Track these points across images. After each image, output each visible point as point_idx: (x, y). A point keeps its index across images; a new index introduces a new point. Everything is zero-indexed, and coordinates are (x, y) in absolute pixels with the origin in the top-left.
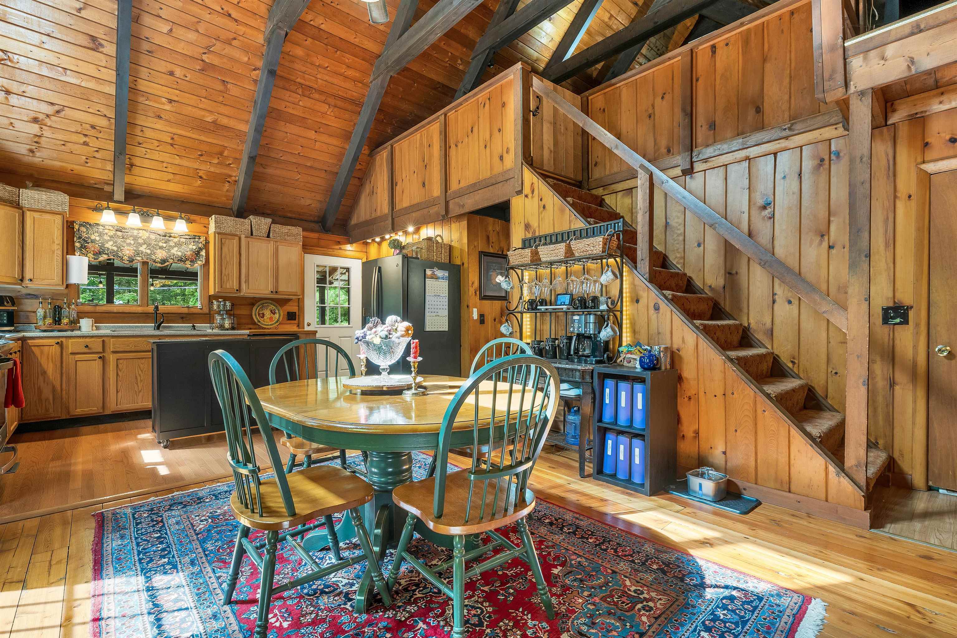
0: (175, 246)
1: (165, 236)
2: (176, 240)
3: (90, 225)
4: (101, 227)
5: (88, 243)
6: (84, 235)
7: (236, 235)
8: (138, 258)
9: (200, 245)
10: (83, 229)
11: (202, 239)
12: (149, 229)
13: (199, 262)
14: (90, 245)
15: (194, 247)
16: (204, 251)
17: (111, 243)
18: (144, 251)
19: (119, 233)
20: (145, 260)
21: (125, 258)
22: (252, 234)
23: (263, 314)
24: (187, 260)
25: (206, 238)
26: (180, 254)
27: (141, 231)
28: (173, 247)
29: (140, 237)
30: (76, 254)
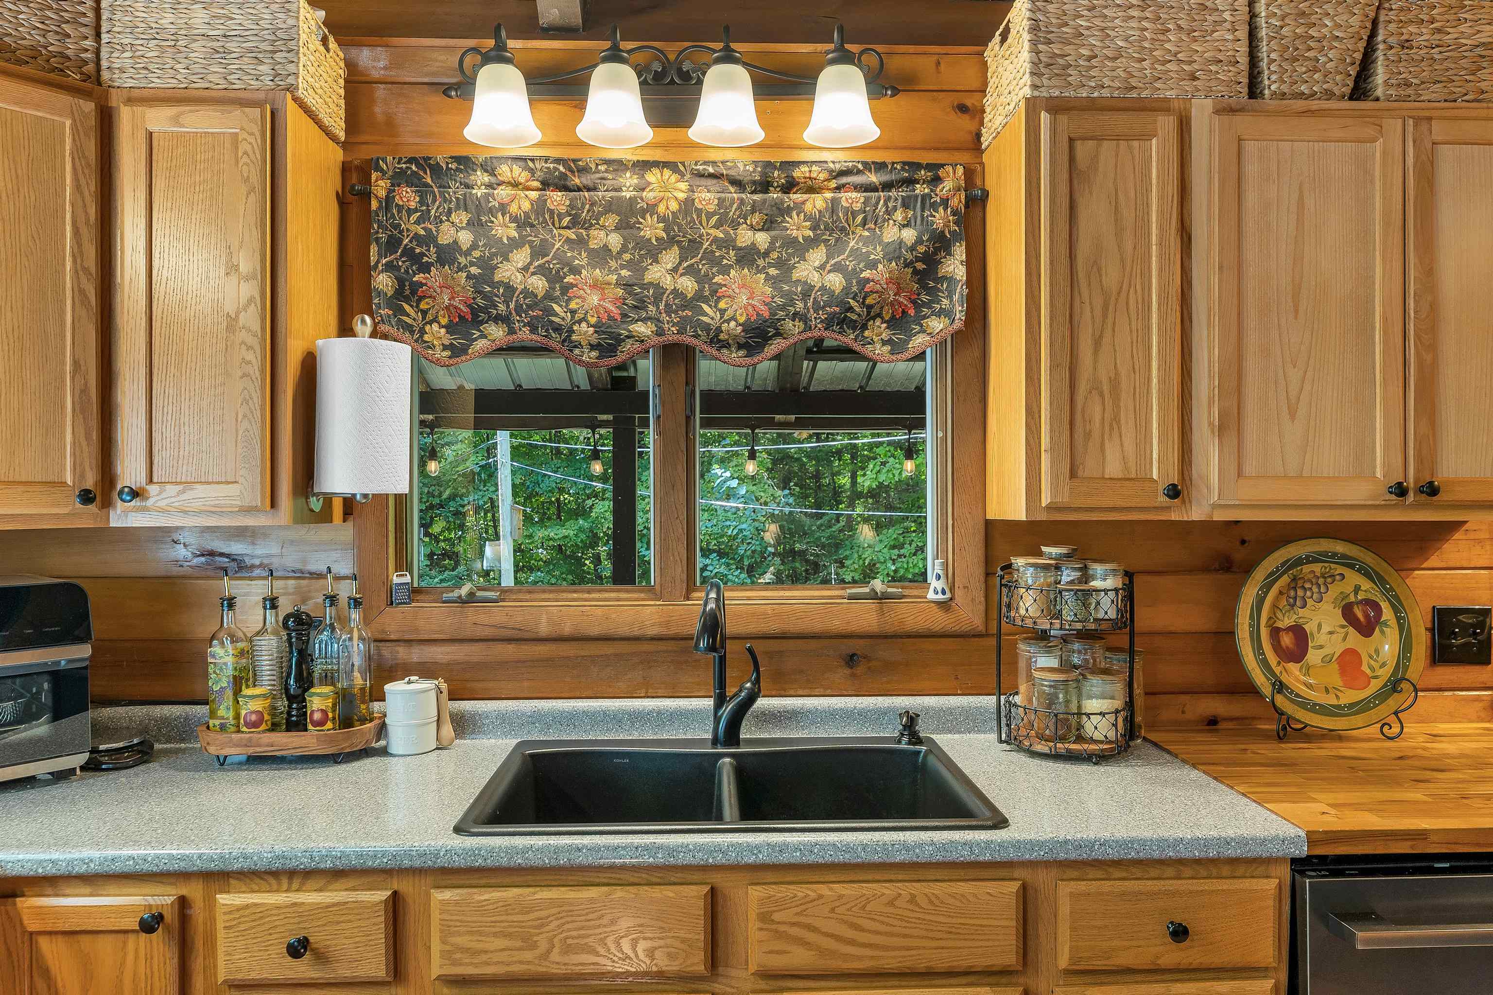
0: (812, 243)
1: (764, 186)
2: (817, 203)
3: (436, 170)
4: (481, 177)
5: (425, 268)
6: (413, 227)
7: (1161, 106)
8: (642, 329)
9: (940, 219)
10: (407, 196)
11: (947, 185)
12: (690, 158)
13: (937, 325)
14: (434, 278)
15: (909, 235)
16: (960, 251)
17: (521, 257)
18: (668, 282)
19: (557, 199)
20: (672, 334)
21: (584, 332)
22: (1254, 90)
23: (1300, 634)
24: (872, 314)
25: (969, 174)
26: (836, 281)
27: (652, 177)
28: (801, 248)
29: (651, 209)
30: (358, 327)
